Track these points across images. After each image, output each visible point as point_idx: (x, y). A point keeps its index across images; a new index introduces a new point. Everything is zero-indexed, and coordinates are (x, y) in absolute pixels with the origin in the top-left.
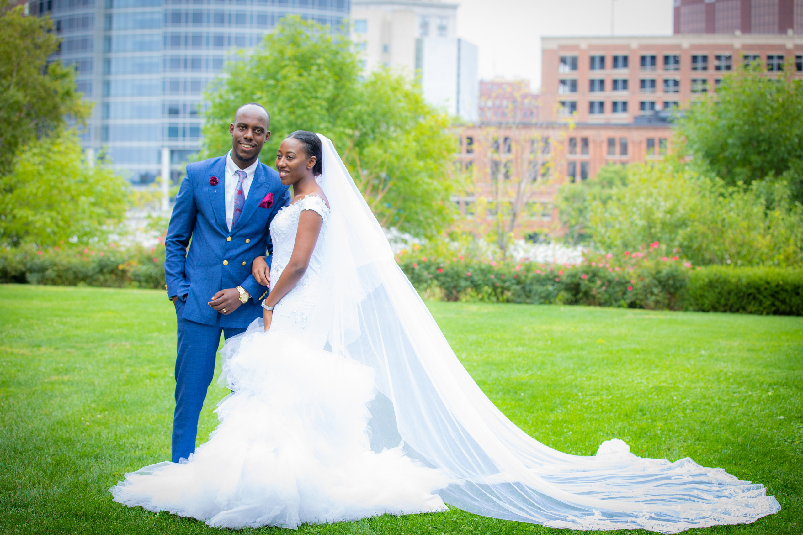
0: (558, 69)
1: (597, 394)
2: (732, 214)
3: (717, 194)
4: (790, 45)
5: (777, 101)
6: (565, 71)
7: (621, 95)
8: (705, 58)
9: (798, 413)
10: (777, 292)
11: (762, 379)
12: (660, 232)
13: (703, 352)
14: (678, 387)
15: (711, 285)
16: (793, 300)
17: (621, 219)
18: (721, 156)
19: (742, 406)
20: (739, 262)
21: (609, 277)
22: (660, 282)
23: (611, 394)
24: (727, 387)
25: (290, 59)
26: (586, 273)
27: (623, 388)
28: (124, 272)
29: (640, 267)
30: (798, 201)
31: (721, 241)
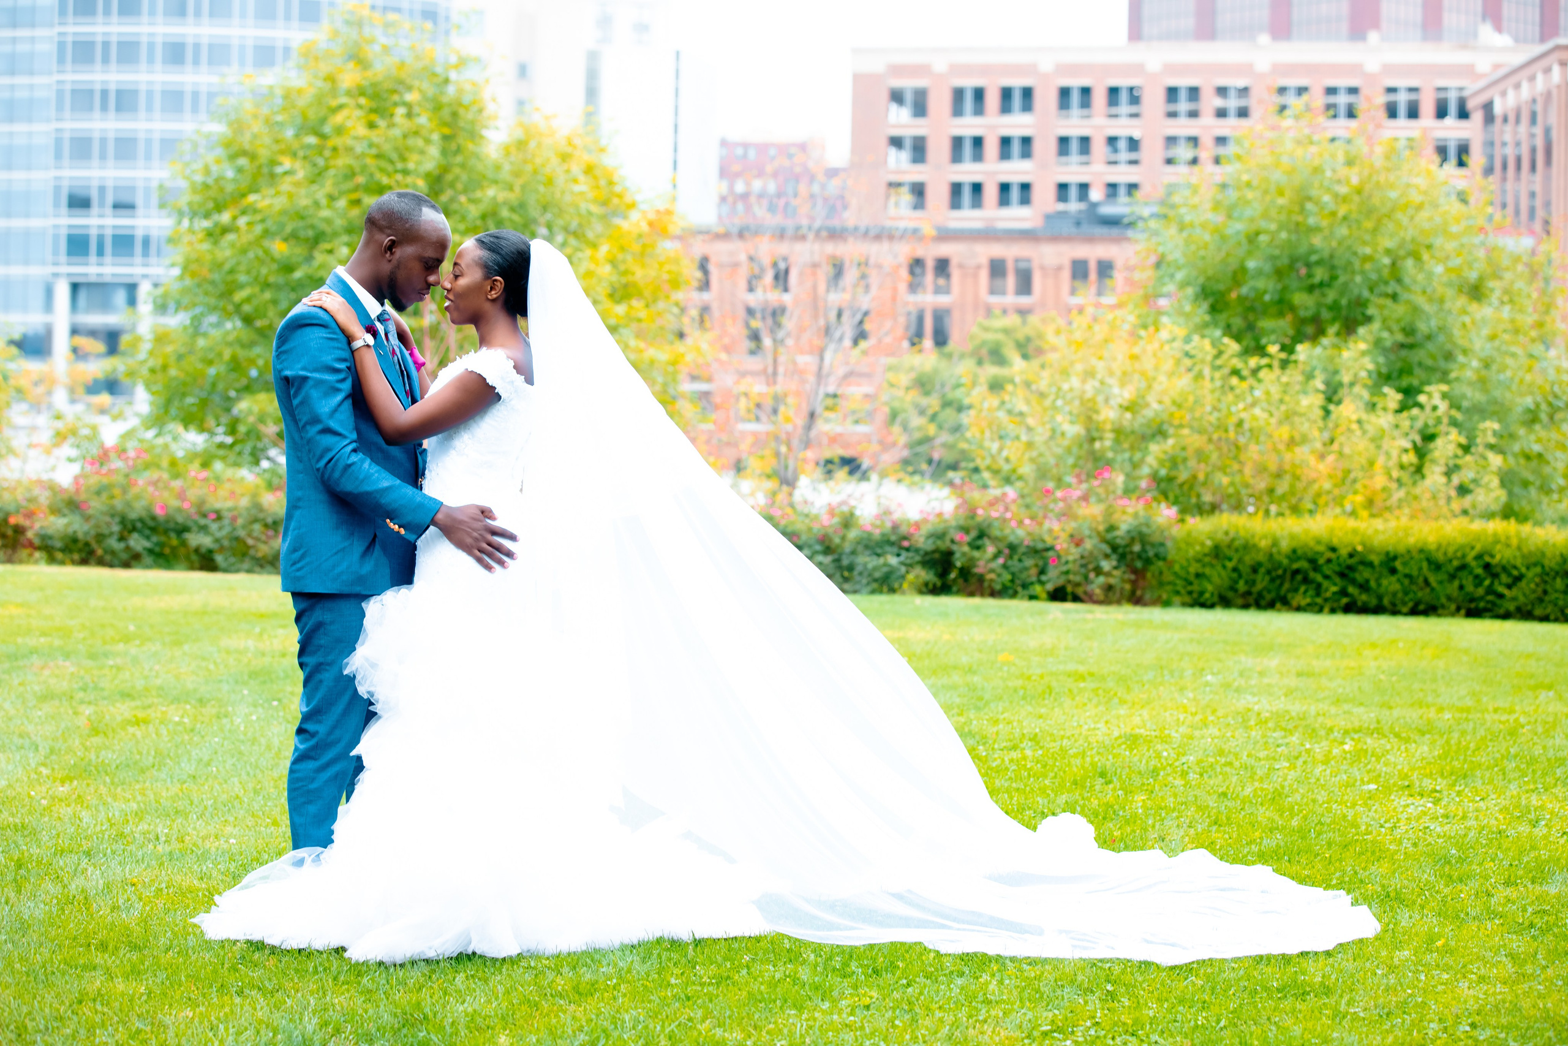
0: (887, 116)
1: (1014, 748)
2: (1257, 411)
3: (1226, 371)
4: (1372, 65)
5: (1348, 182)
6: (900, 120)
7: (1016, 170)
8: (1194, 93)
9: (1403, 779)
10: (1350, 568)
11: (1329, 723)
12: (1112, 449)
13: (1209, 678)
14: (1169, 736)
15: (1218, 553)
16: (1385, 582)
17: (1030, 421)
18: (1234, 295)
19: (1295, 768)
20: (1273, 509)
21: (1012, 539)
22: (1114, 548)
23: (1041, 748)
24: (1264, 736)
25: (349, 93)
26: (966, 530)
27: (1063, 737)
28: (19, 530)
29: (1075, 517)
30: (1390, 386)
31: (1236, 467)
